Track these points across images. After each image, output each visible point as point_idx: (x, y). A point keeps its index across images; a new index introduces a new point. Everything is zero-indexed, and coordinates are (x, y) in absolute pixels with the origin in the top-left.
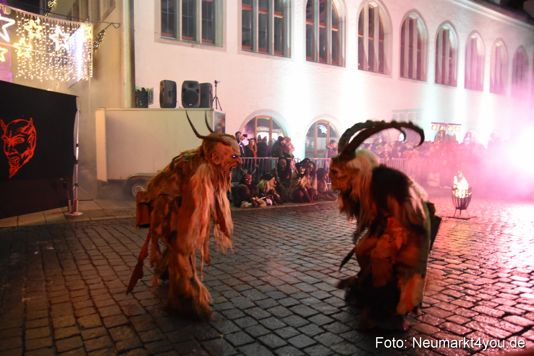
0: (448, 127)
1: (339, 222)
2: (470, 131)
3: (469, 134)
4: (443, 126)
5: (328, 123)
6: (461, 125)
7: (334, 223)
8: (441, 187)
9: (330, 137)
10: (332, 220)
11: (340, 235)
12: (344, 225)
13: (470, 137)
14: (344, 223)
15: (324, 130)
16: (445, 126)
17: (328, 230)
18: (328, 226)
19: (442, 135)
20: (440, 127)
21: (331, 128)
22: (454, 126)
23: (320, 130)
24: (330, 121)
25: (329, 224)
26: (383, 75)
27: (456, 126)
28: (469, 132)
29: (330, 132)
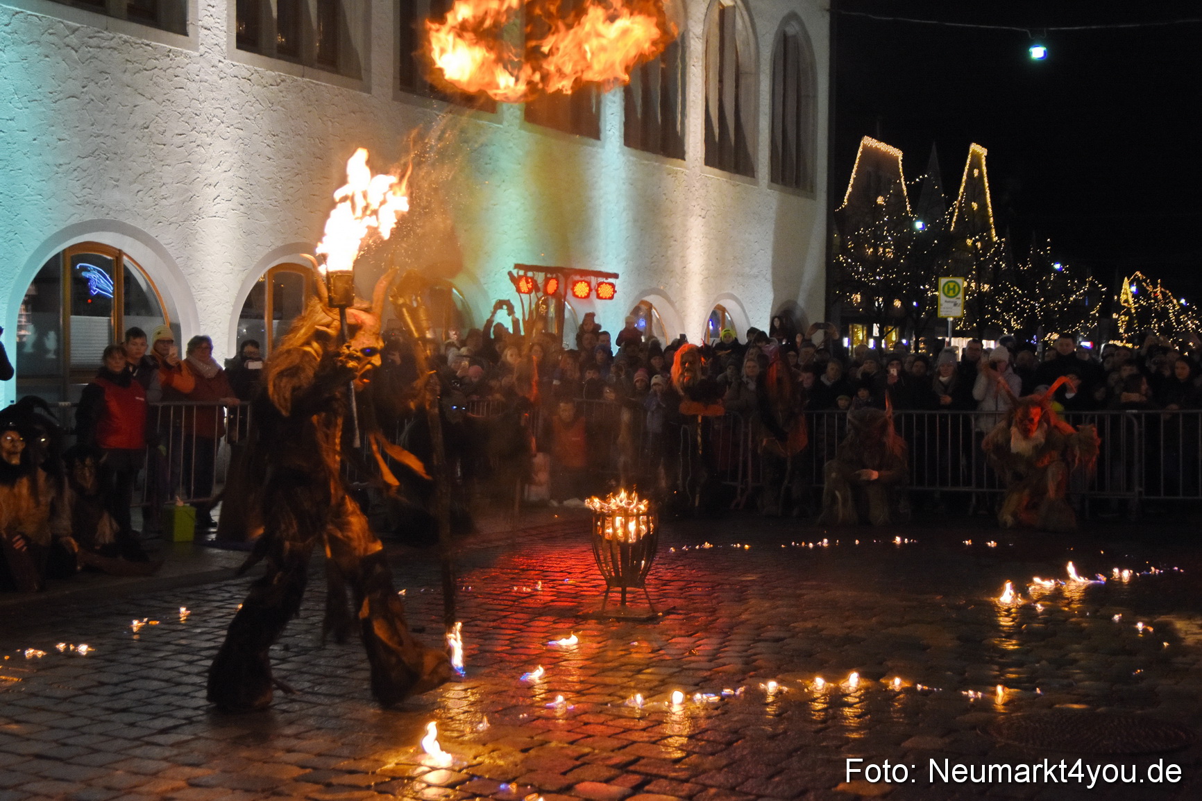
0: (575, 283)
1: (168, 664)
2: (650, 299)
3: (644, 307)
4: (557, 279)
5: (119, 254)
6: (616, 276)
7: (145, 673)
8: (555, 503)
9: (127, 313)
10: (138, 660)
11: (170, 723)
12: (186, 679)
13: (649, 317)
14: (187, 669)
15: (101, 283)
16: (562, 279)
17: (117, 705)
18: (118, 689)
19: (552, 310)
20: (547, 281)
21: (129, 279)
22: (594, 280)
23: (81, 284)
24: (125, 250)
25: (124, 678)
26: (335, 76)
27: (601, 280)
28: (643, 302)
29: (127, 293)
